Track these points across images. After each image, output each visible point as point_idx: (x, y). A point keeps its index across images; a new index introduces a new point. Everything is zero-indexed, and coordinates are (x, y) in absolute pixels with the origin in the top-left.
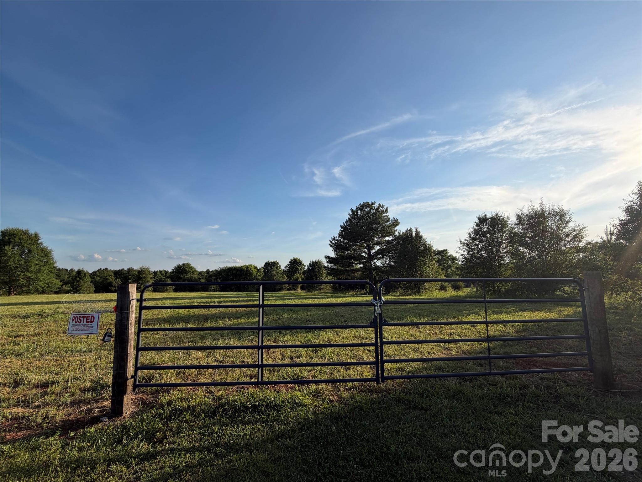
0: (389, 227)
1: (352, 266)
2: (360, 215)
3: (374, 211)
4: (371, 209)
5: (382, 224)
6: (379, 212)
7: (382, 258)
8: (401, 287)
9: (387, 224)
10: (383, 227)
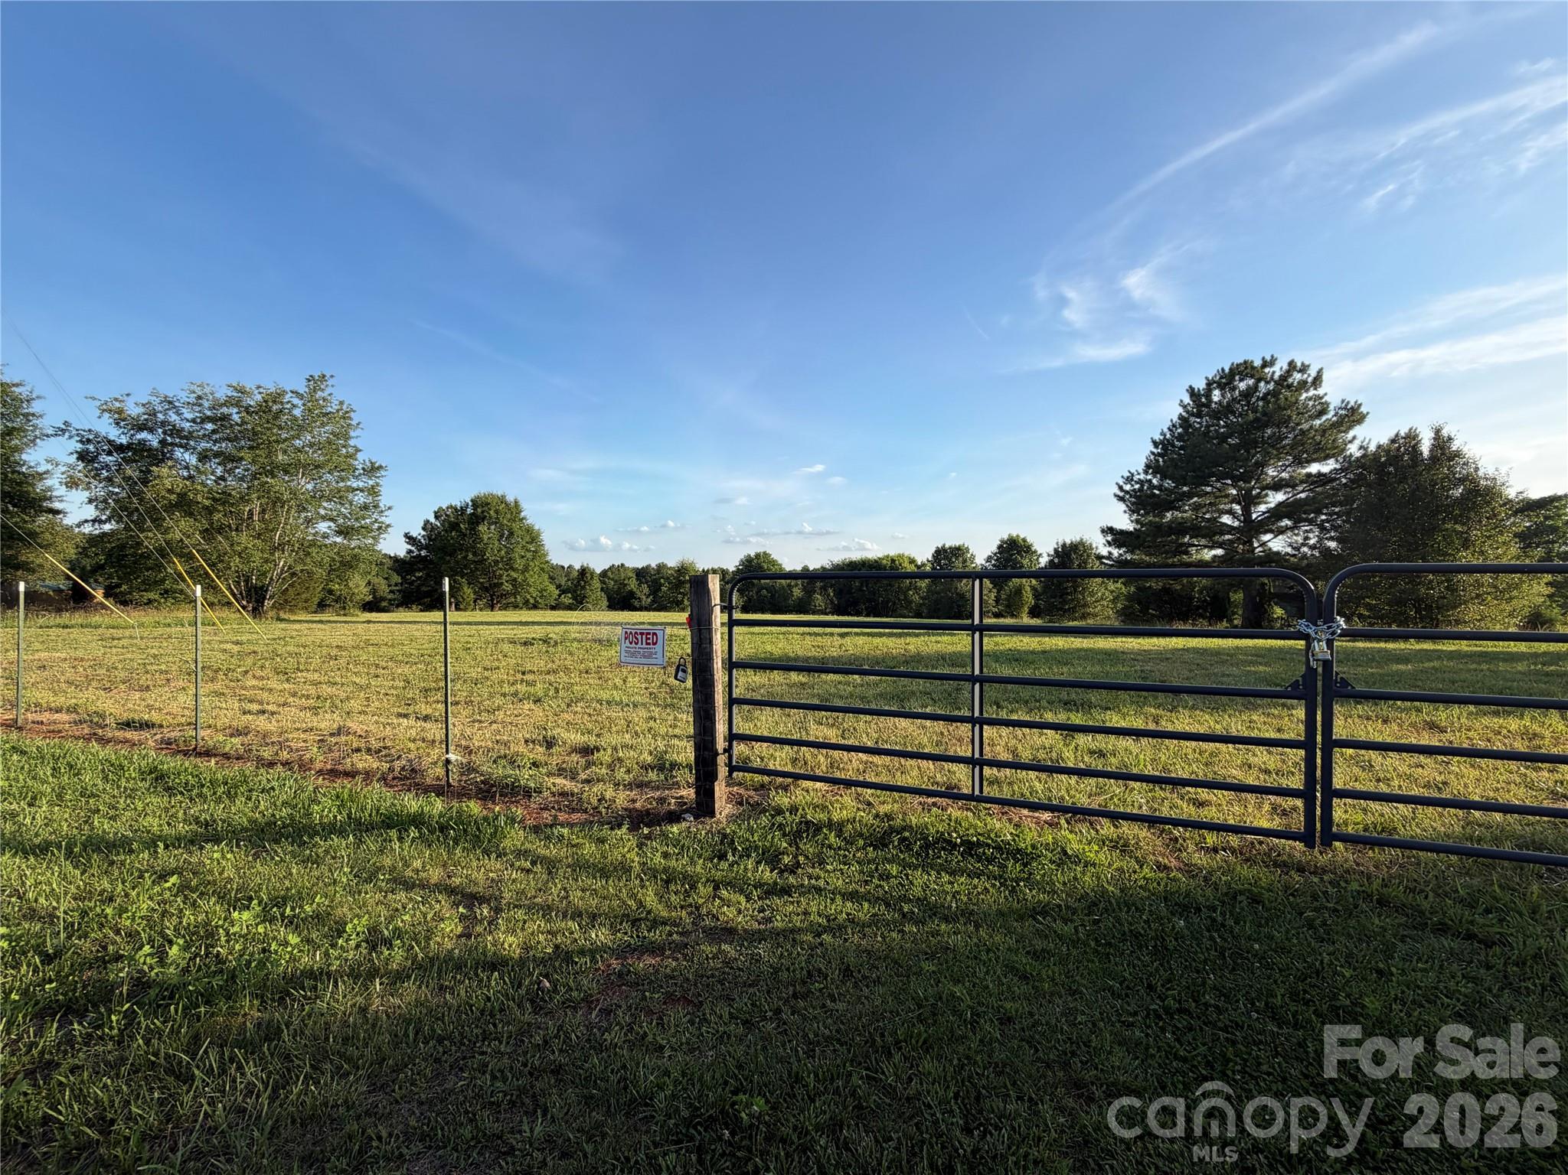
0: (1324, 431)
1: (1187, 553)
2: (1220, 403)
3: (1271, 386)
4: (1259, 380)
5: (1298, 424)
6: (1289, 386)
7: (1291, 529)
8: (1360, 616)
9: (1317, 422)
10: (1303, 432)
